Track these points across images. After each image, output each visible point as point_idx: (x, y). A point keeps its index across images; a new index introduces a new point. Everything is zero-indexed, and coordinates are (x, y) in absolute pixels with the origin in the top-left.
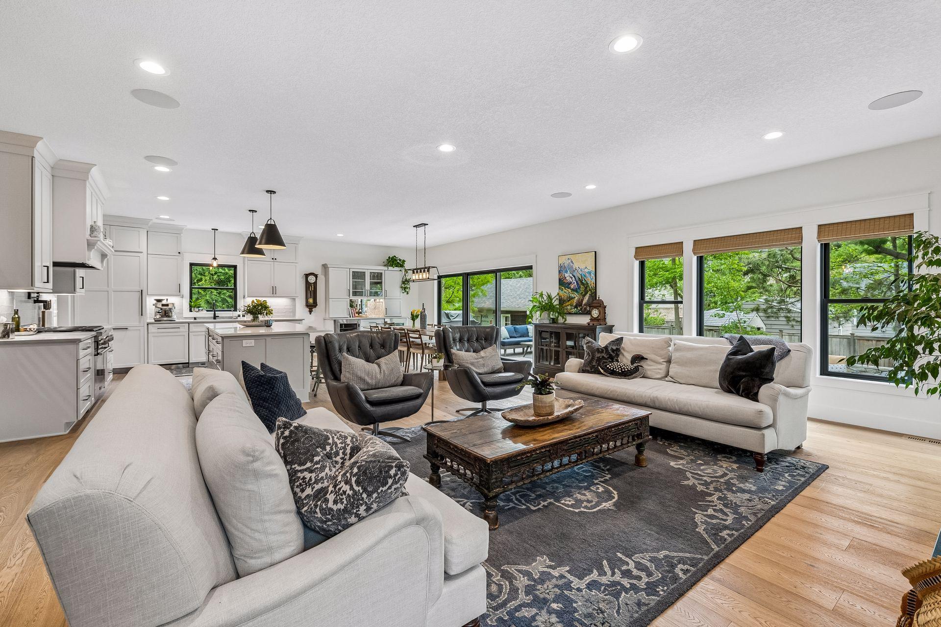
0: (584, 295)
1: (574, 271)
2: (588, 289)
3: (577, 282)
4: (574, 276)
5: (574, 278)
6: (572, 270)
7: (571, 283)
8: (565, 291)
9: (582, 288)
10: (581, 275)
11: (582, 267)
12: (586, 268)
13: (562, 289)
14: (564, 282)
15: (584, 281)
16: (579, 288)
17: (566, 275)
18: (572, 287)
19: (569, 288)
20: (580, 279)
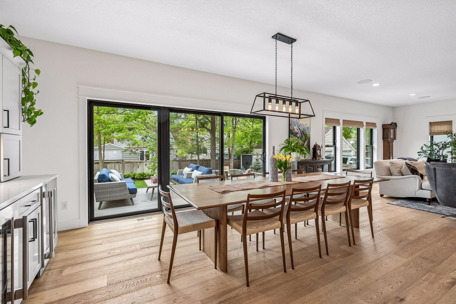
0: (305, 142)
1: (299, 125)
2: (307, 138)
3: (301, 133)
4: (300, 129)
5: (299, 130)
6: (298, 125)
7: (297, 133)
8: (294, 138)
9: (304, 137)
10: (303, 129)
11: (304, 124)
12: (306, 125)
13: (292, 137)
14: (293, 132)
15: (305, 133)
16: (302, 137)
17: (295, 128)
18: (298, 136)
19: (296, 136)
20: (302, 131)
